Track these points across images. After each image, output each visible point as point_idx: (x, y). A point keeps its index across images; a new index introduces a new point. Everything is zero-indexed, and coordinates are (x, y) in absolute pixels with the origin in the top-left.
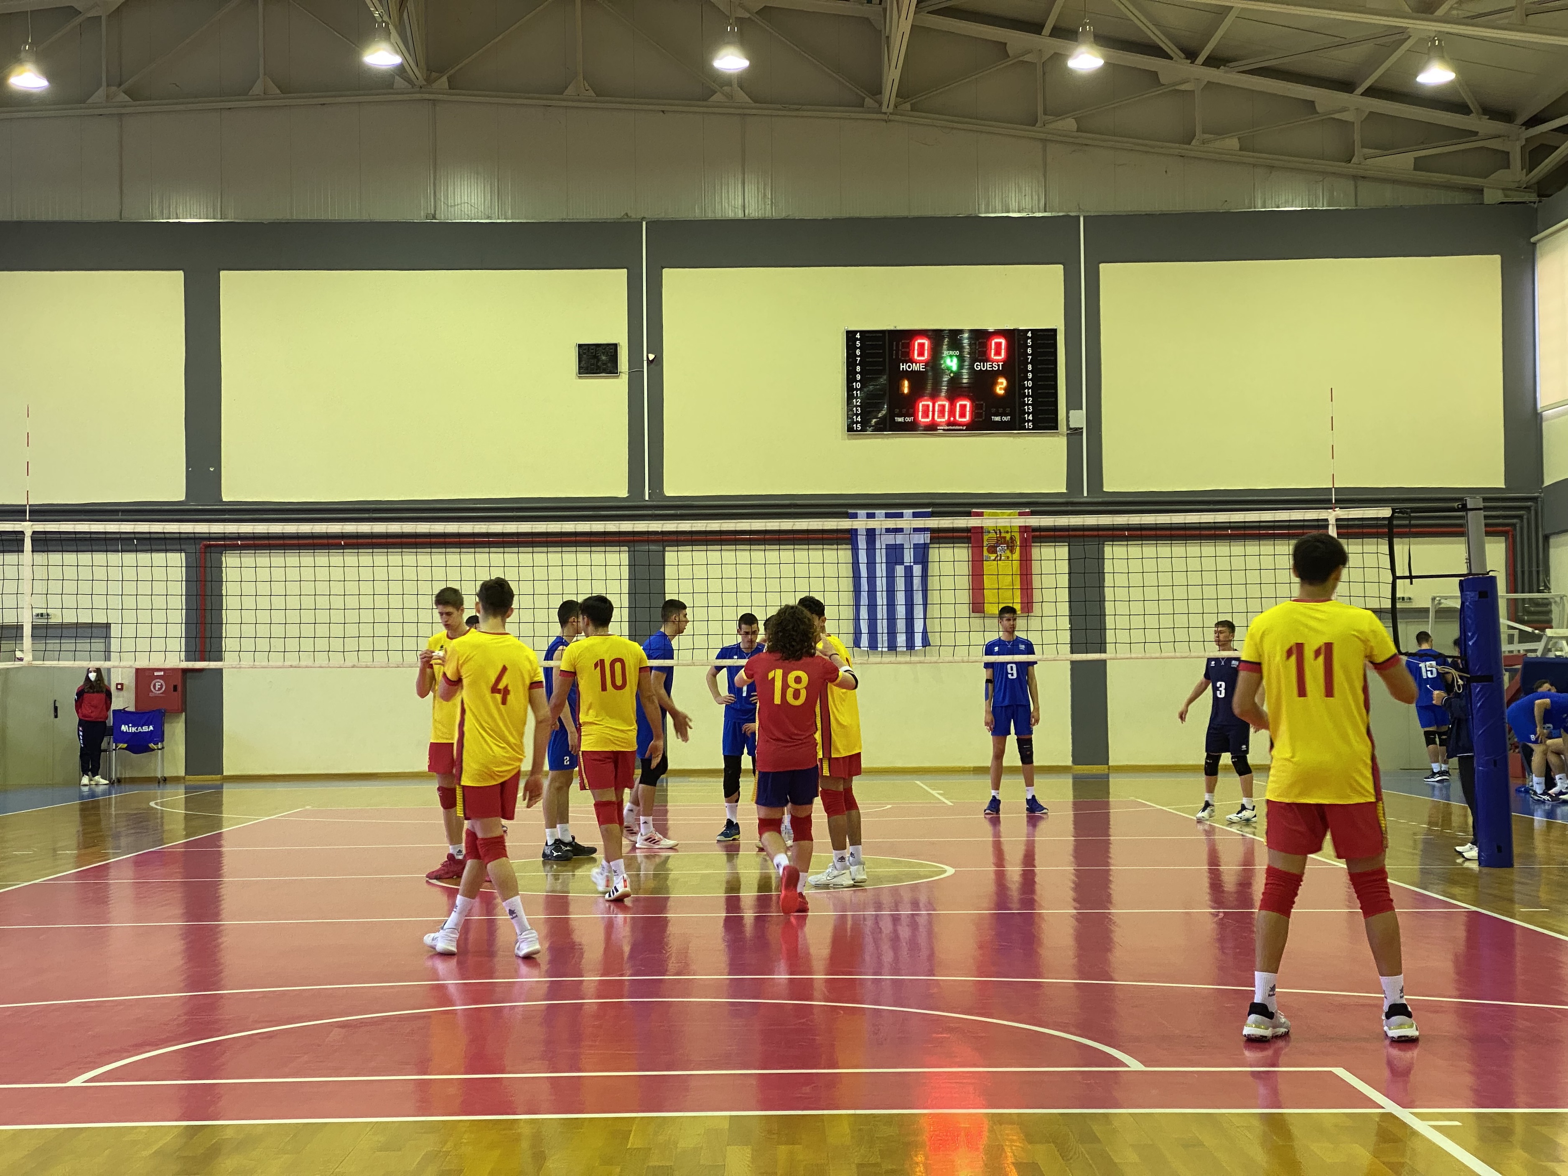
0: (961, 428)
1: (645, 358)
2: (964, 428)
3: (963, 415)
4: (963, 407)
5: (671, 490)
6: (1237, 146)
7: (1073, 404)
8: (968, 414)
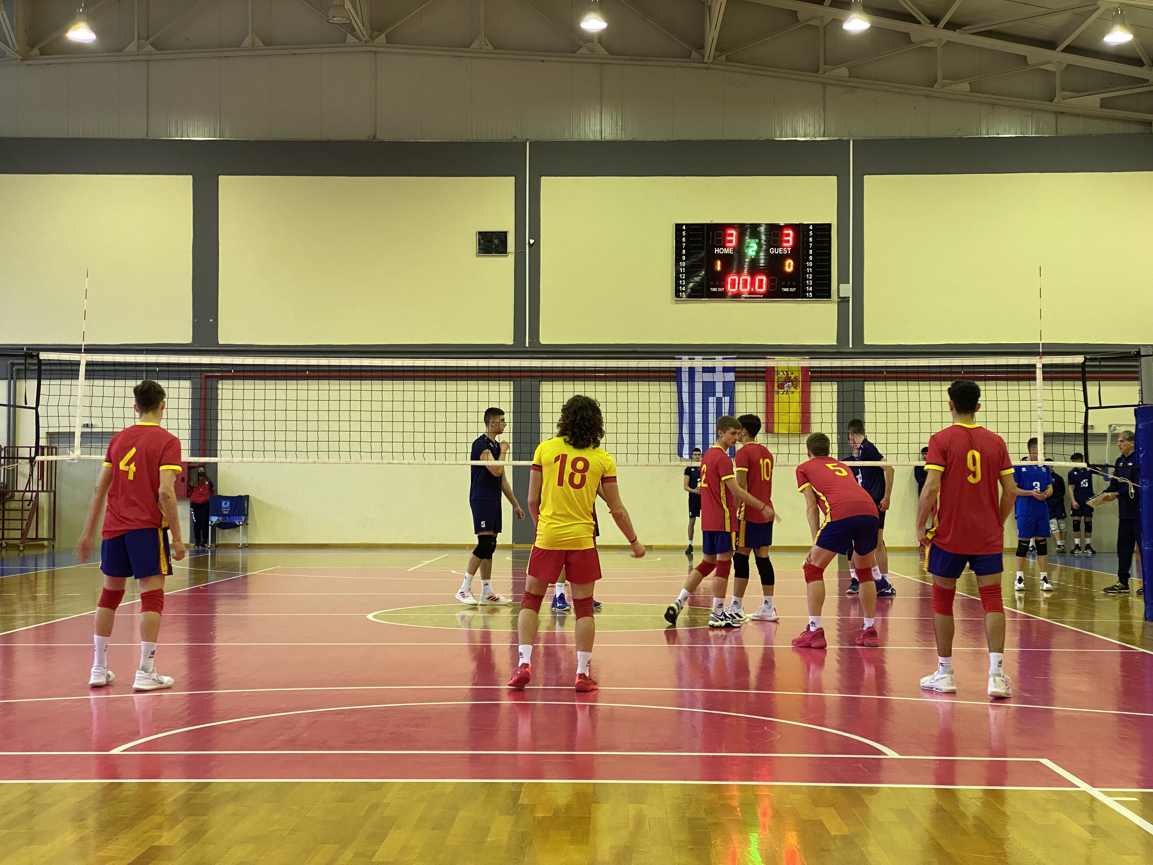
0: (759, 296)
1: (527, 242)
2: (762, 296)
3: (760, 287)
4: (761, 281)
5: (544, 340)
6: (968, 89)
7: (843, 279)
8: (764, 286)
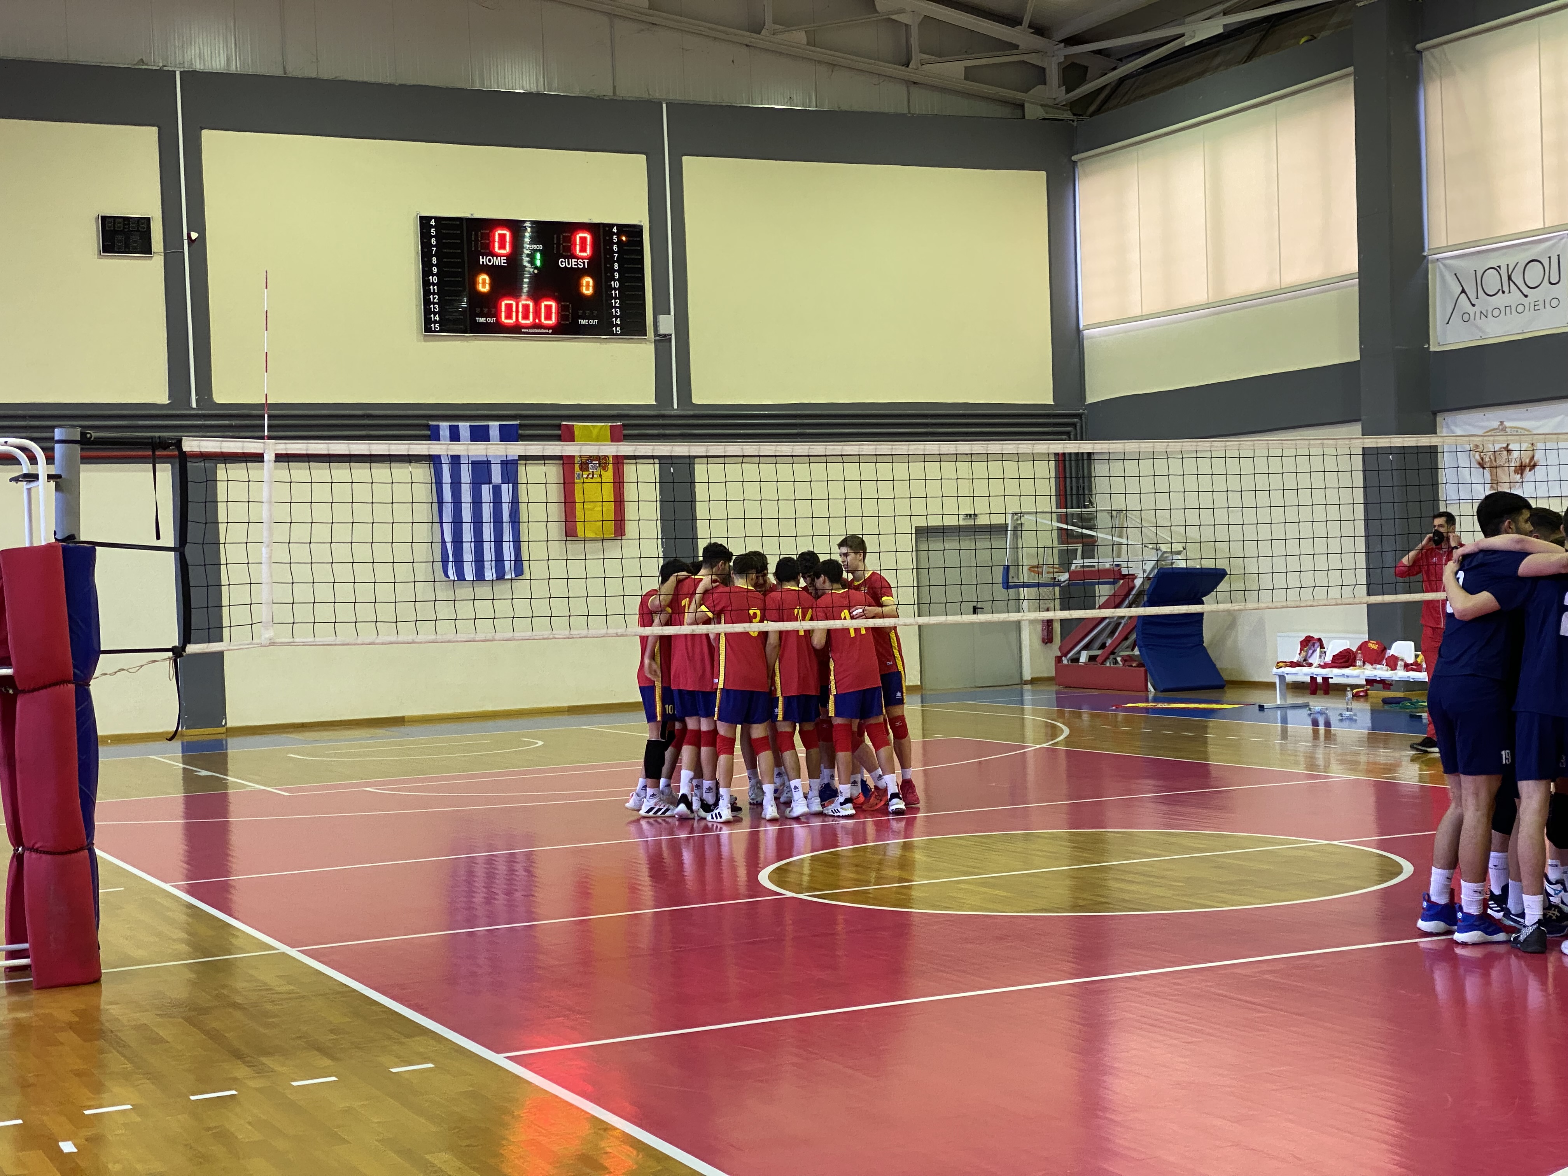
0: (547, 331)
1: (185, 236)
2: (550, 331)
3: (548, 317)
4: (549, 308)
6: (805, 41)
7: (661, 308)
8: (553, 316)
